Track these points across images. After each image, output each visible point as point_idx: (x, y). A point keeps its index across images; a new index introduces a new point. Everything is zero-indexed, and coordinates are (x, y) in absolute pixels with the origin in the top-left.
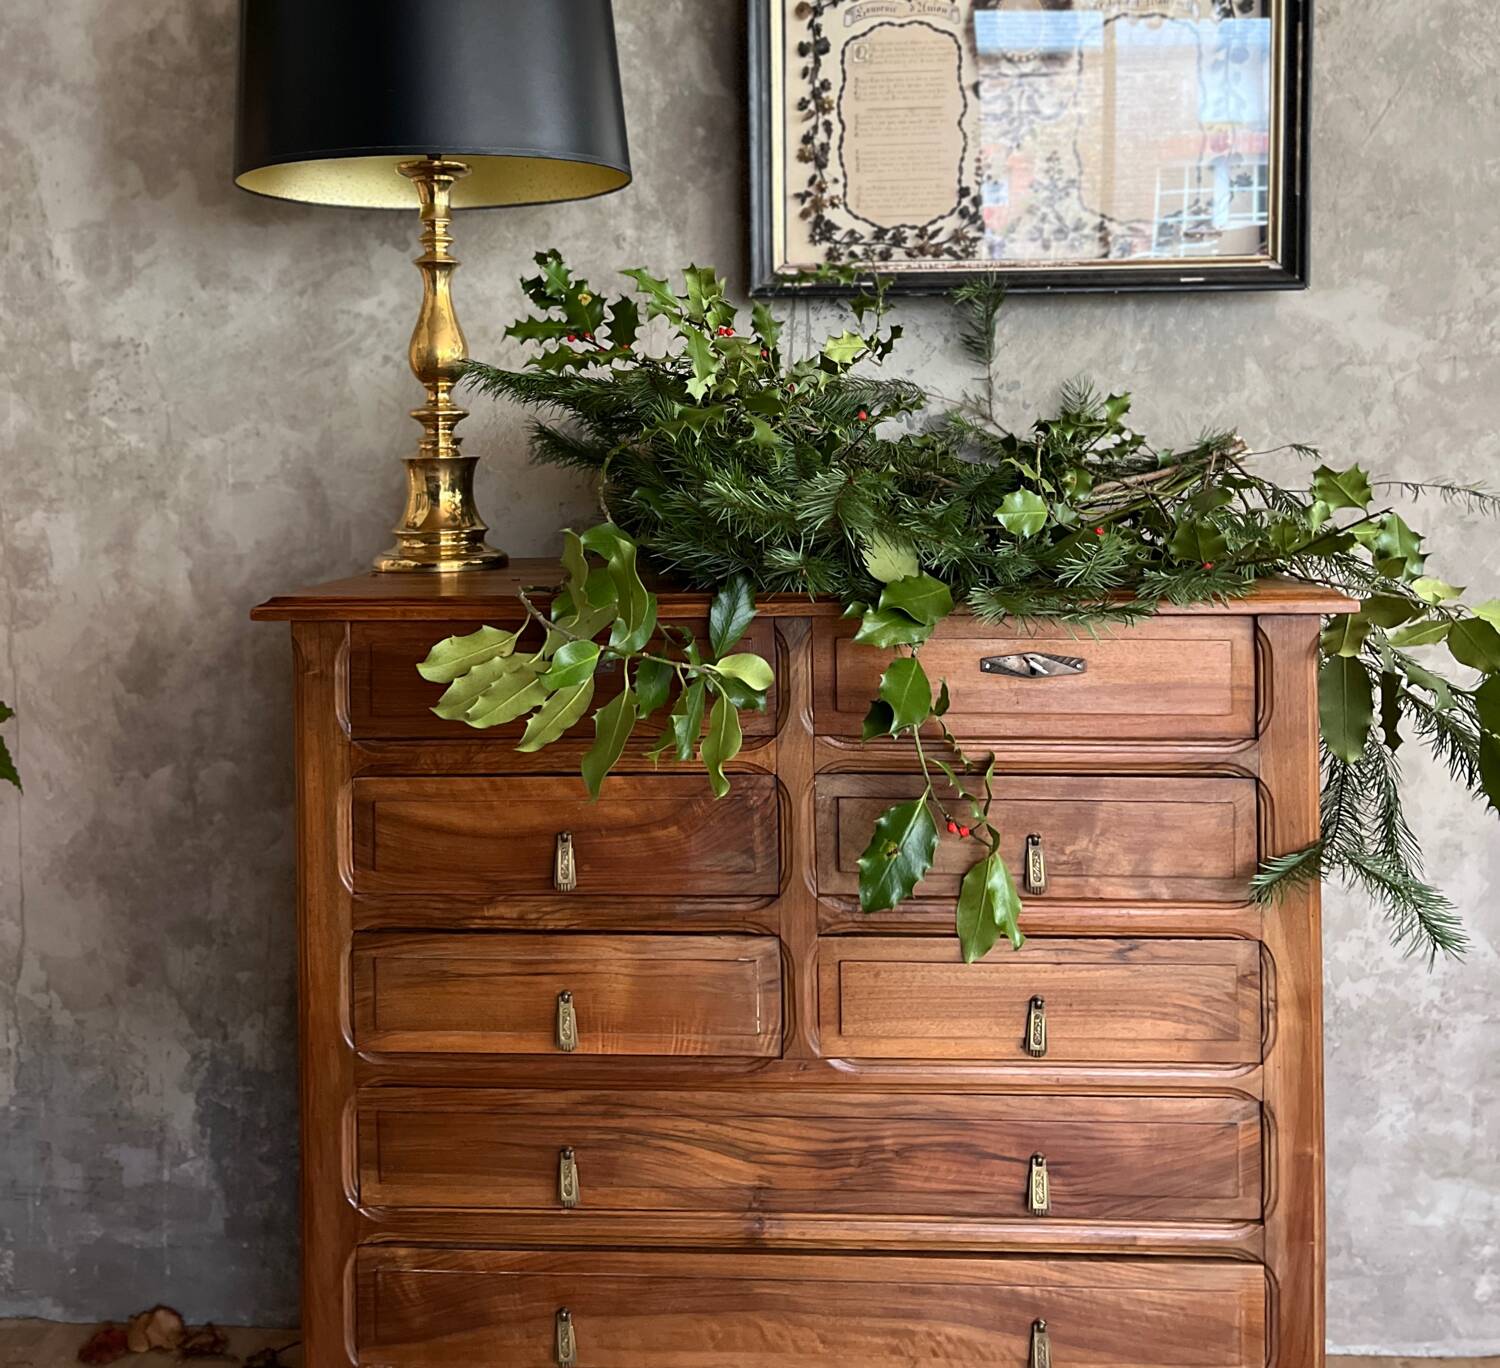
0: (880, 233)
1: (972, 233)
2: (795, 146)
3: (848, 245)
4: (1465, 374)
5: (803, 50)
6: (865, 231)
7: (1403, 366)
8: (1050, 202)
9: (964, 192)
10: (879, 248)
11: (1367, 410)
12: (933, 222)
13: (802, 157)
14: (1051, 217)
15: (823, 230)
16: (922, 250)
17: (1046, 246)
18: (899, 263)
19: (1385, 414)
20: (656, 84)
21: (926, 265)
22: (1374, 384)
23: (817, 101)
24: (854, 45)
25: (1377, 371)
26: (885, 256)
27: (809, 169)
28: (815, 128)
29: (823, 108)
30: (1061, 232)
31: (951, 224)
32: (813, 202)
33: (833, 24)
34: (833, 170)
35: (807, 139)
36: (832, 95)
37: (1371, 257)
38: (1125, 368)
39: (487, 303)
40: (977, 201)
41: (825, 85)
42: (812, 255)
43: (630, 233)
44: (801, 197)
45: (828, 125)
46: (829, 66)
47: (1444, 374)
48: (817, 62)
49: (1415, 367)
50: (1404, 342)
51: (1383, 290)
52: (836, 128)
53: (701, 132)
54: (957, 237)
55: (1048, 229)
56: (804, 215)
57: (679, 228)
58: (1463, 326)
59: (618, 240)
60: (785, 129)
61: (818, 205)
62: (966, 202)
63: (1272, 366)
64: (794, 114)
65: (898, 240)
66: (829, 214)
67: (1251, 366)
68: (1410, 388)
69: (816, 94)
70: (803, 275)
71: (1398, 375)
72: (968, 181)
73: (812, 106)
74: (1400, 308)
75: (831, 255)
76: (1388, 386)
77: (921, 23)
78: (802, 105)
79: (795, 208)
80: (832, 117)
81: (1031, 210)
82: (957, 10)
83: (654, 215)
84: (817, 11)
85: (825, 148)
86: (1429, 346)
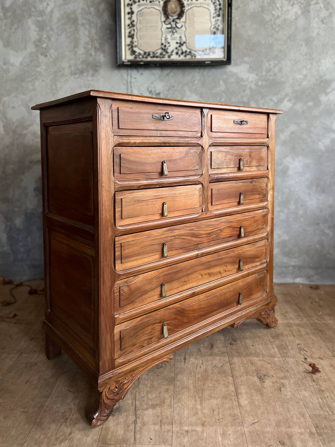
0: (145, 53)
1: (164, 53)
2: (127, 34)
3: (138, 56)
4: (264, 83)
5: (129, 13)
6: (142, 53)
7: (252, 82)
8: (180, 46)
9: (162, 44)
10: (145, 56)
11: (244, 91)
12: (156, 51)
13: (129, 36)
14: (180, 50)
15: (133, 52)
16: (154, 57)
17: (179, 56)
18: (149, 59)
19: (248, 92)
20: (99, 22)
21: (155, 59)
22: (246, 86)
23: (132, 25)
24: (139, 12)
25: (247, 83)
26: (146, 58)
27: (130, 39)
28: (131, 31)
29: (133, 26)
30: (182, 53)
31: (160, 51)
32: (131, 46)
33: (135, 8)
34: (135, 39)
35: (130, 33)
36: (135, 23)
37: (246, 59)
38: (196, 82)
39: (64, 68)
40: (165, 46)
41: (133, 21)
42: (131, 58)
43: (93, 54)
44: (129, 45)
45: (134, 30)
46: (134, 17)
47: (260, 83)
48: (132, 16)
49: (254, 82)
50: (252, 77)
51: (248, 66)
52: (136, 30)
53: (108, 32)
54: (161, 54)
55: (180, 52)
56: (129, 49)
57: (104, 52)
58: (264, 73)
59: (91, 55)
60: (124, 31)
61: (132, 47)
62: (163, 46)
63: (225, 82)
64: (127, 27)
65: (149, 54)
66: (135, 49)
67: (221, 82)
68: (253, 86)
69: (131, 23)
70: (129, 61)
71: (251, 84)
72: (163, 42)
73: (131, 26)
74: (251, 70)
75: (135, 58)
76: (249, 86)
77: (153, 8)
78: (129, 25)
79: (127, 48)
80: (135, 28)
81: (176, 48)
82: (160, 5)
83: (98, 50)
84: (131, 5)
85: (133, 35)
86: (257, 78)
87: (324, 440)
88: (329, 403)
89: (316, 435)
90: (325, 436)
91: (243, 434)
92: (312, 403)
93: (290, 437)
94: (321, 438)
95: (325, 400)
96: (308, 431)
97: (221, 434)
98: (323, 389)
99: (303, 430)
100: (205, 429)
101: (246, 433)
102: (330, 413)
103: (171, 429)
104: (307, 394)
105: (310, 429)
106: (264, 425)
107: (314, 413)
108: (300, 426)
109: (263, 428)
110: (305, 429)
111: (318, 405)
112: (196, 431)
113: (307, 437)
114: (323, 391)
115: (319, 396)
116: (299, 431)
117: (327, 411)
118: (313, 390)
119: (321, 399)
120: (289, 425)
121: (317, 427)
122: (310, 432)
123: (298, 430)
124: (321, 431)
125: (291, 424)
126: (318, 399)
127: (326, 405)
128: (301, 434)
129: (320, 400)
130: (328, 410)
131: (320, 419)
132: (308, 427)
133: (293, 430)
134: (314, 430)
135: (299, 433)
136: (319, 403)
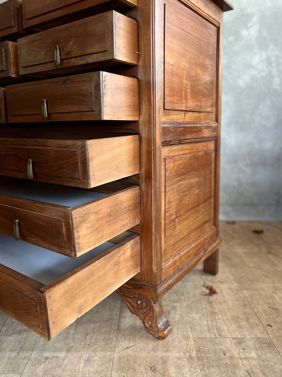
87: (203, 366)
88: (219, 325)
89: (195, 360)
90: (205, 361)
91: (111, 360)
92: (200, 325)
93: (165, 361)
94: (200, 363)
95: (216, 322)
96: (188, 356)
97: (85, 360)
98: (216, 311)
99: (182, 354)
100: (69, 356)
101: (115, 358)
102: (217, 336)
103: (28, 356)
104: (196, 316)
105: (190, 352)
106: (139, 350)
107: (200, 336)
108: (179, 350)
109: (137, 353)
110: (184, 353)
111: (206, 328)
112: (57, 357)
113: (184, 362)
114: (216, 313)
115: (209, 318)
116: (178, 355)
117: (215, 334)
118: (204, 312)
119: (212, 321)
120: (168, 348)
121: (199, 351)
122: (189, 356)
123: (176, 355)
124: (203, 355)
125: (170, 348)
126: (208, 321)
127: (215, 328)
128: (180, 358)
129: (210, 322)
130: (216, 332)
131: (204, 342)
132: (189, 351)
133: (170, 354)
134: (194, 354)
135: (176, 357)
136: (208, 325)
